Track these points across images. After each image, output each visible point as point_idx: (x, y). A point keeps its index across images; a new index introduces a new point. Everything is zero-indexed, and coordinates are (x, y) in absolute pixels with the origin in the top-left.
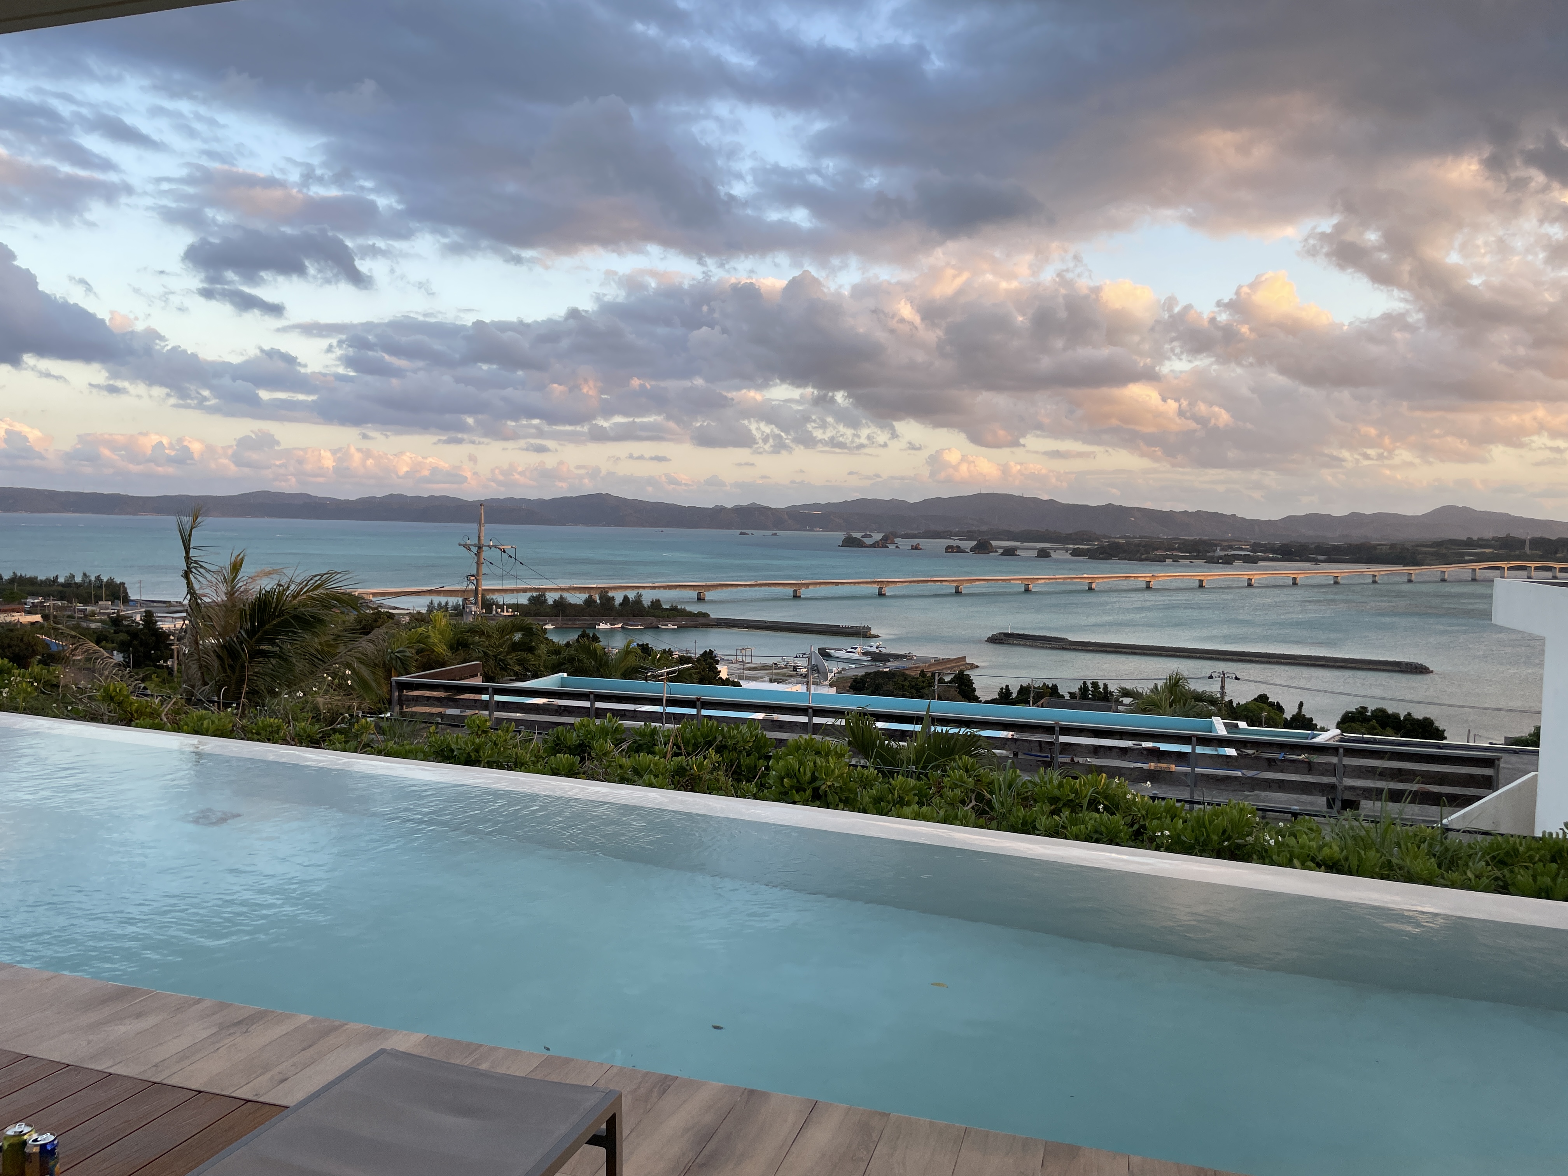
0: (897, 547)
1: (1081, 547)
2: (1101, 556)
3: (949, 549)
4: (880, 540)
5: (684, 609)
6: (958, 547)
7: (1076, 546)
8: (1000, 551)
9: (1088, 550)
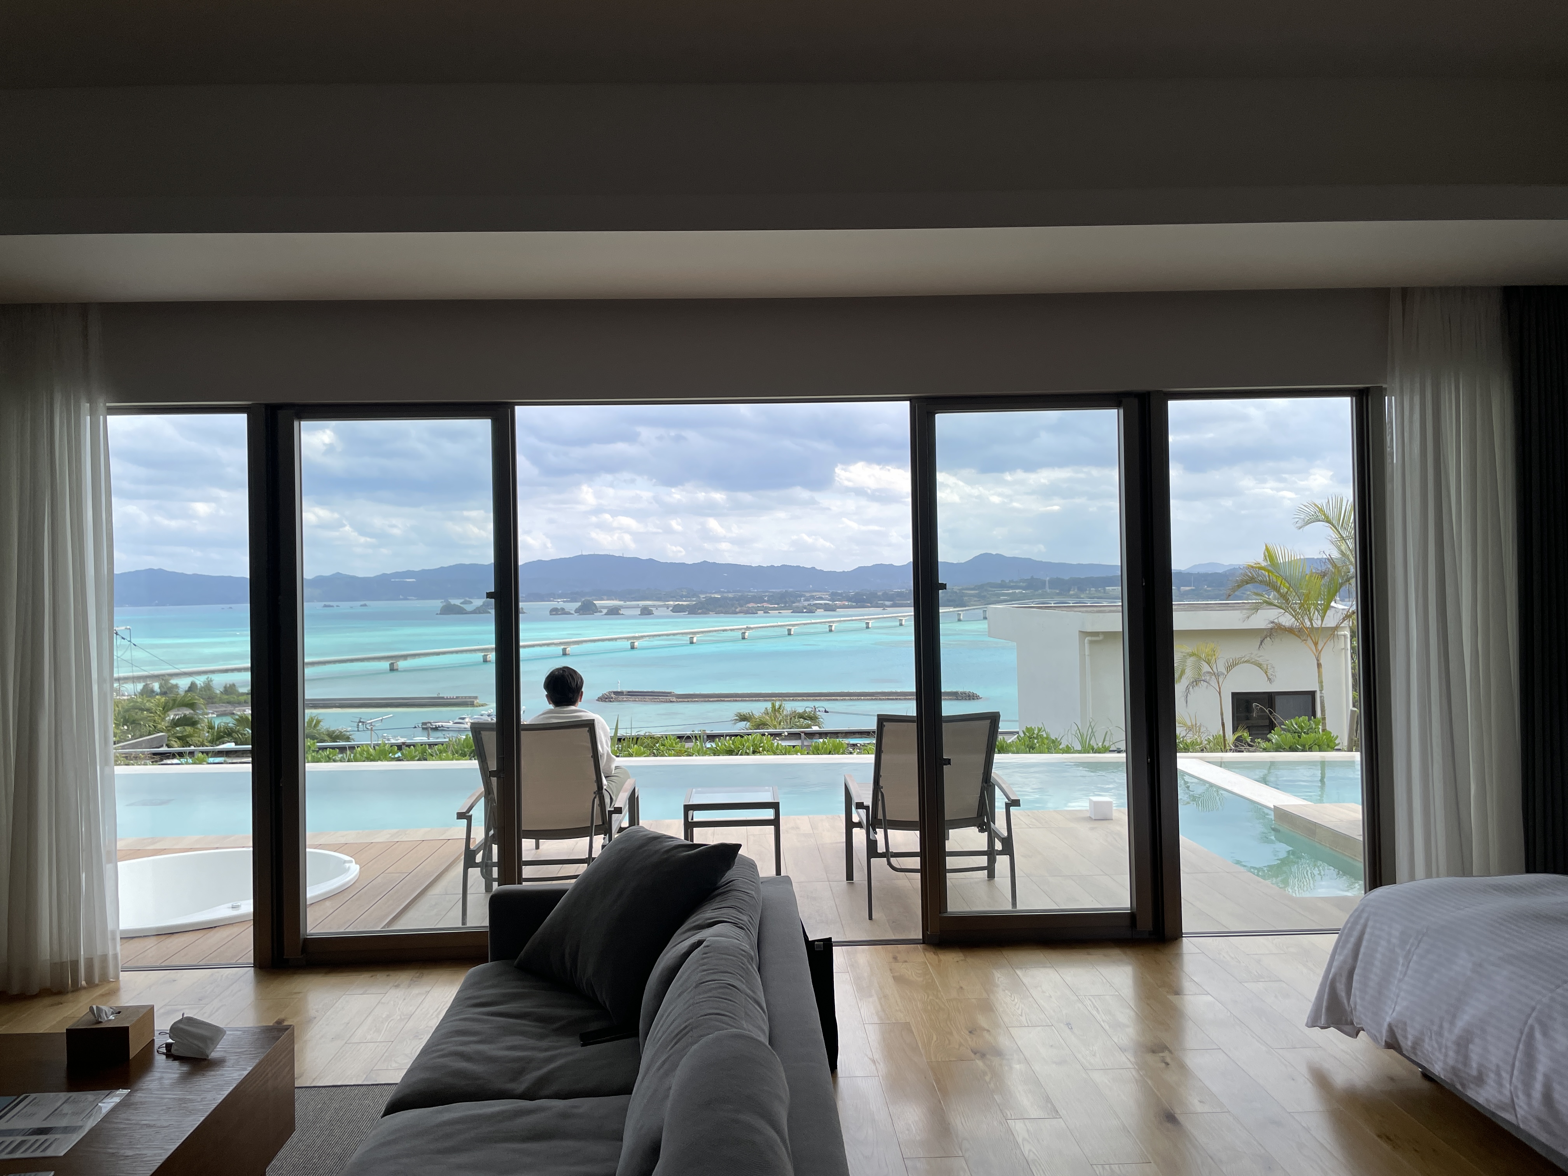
1: (680, 603)
2: (700, 611)
3: (555, 611)
4: (481, 606)
7: (677, 603)
8: (605, 611)
9: (688, 606)
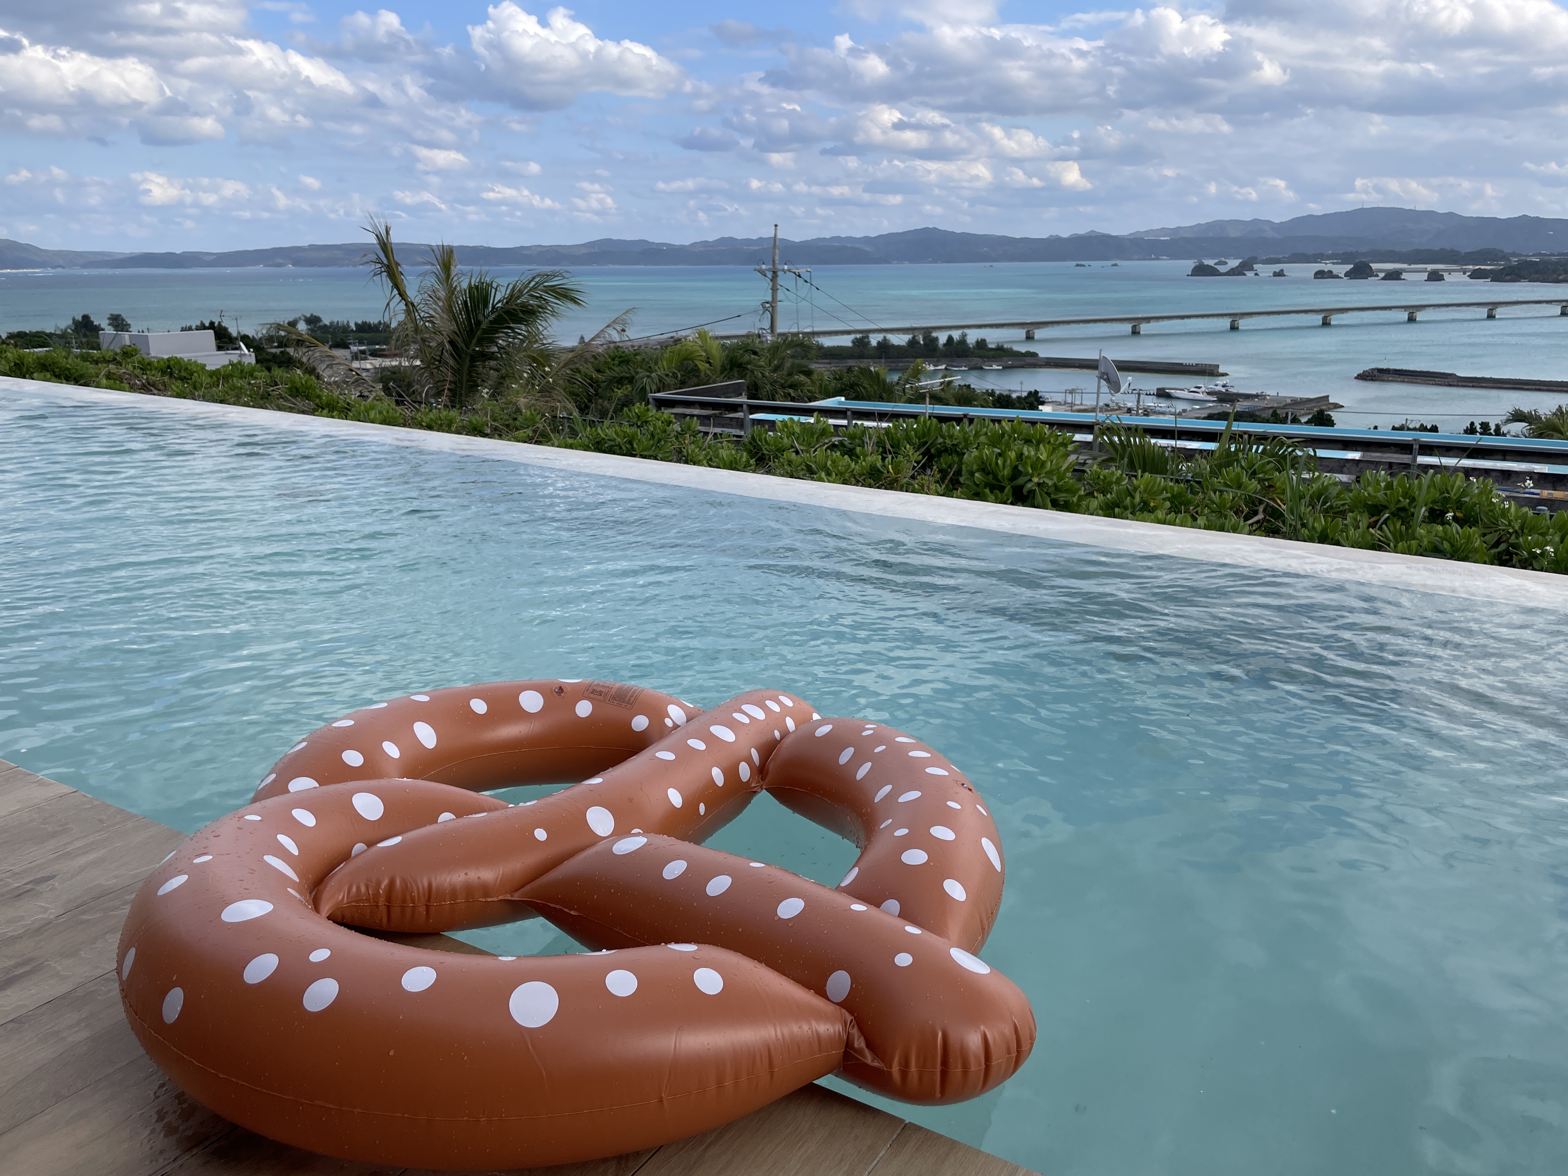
0: (1256, 274)
1: (1482, 267)
2: (1507, 278)
3: (1320, 275)
4: (1237, 267)
5: (1011, 349)
6: (1331, 272)
8: (1382, 275)
9: (1492, 271)
